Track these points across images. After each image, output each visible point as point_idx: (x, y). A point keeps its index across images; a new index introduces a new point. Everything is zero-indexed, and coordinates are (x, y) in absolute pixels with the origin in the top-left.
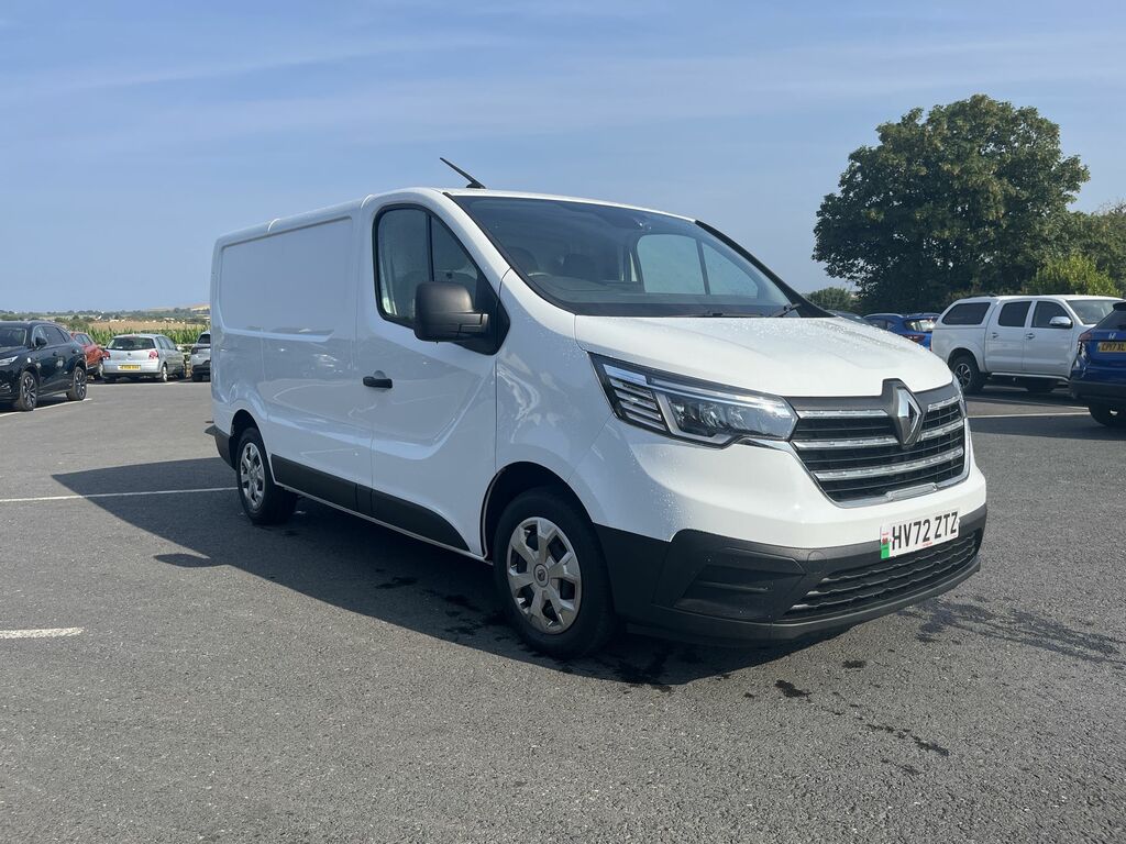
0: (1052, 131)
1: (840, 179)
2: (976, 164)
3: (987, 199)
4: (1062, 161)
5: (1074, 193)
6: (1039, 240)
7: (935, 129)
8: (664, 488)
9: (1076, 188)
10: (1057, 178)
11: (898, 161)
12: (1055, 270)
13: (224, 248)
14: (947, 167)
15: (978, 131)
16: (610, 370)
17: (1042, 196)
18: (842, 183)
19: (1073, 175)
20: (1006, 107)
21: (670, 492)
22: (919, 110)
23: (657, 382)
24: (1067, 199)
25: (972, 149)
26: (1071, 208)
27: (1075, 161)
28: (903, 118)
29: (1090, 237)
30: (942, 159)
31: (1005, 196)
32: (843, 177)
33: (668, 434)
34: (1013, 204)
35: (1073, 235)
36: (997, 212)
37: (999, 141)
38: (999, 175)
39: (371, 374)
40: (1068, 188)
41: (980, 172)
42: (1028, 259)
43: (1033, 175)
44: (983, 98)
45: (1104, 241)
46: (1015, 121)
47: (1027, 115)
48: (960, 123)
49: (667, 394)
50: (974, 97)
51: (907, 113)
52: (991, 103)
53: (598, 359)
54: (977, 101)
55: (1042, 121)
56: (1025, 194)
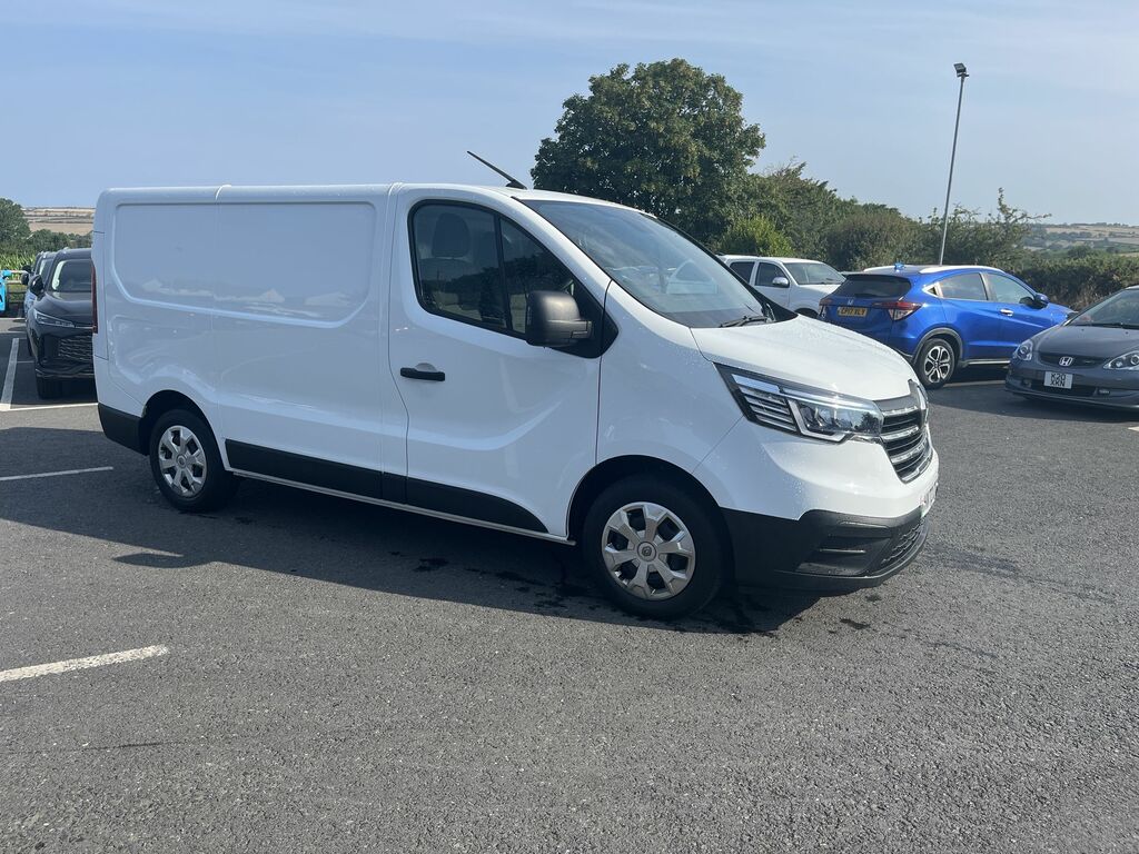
0: (737, 99)
1: (557, 124)
2: (678, 125)
3: (687, 158)
4: (745, 128)
5: (754, 158)
6: (725, 199)
7: (642, 87)
8: (796, 478)
9: (755, 153)
10: (741, 144)
11: (611, 114)
12: (743, 228)
13: (120, 206)
14: (653, 125)
15: (677, 94)
16: (738, 379)
17: (730, 159)
18: (559, 129)
19: (753, 142)
20: (698, 73)
21: (802, 481)
22: (626, 66)
23: (786, 391)
24: (748, 163)
25: (674, 110)
26: (749, 170)
27: (755, 129)
28: (612, 72)
29: (763, 198)
30: (649, 117)
31: (700, 157)
32: (560, 123)
33: (798, 433)
34: (706, 164)
35: (752, 195)
36: (694, 171)
37: (693, 104)
38: (694, 136)
39: (412, 365)
40: (749, 153)
41: (680, 133)
42: (717, 215)
43: (721, 139)
44: (682, 61)
45: (773, 202)
46: (706, 87)
47: (716, 82)
48: (662, 83)
49: (797, 401)
50: (675, 60)
51: (616, 68)
52: (688, 68)
53: (726, 370)
54: (677, 64)
55: (729, 89)
56: (716, 155)
